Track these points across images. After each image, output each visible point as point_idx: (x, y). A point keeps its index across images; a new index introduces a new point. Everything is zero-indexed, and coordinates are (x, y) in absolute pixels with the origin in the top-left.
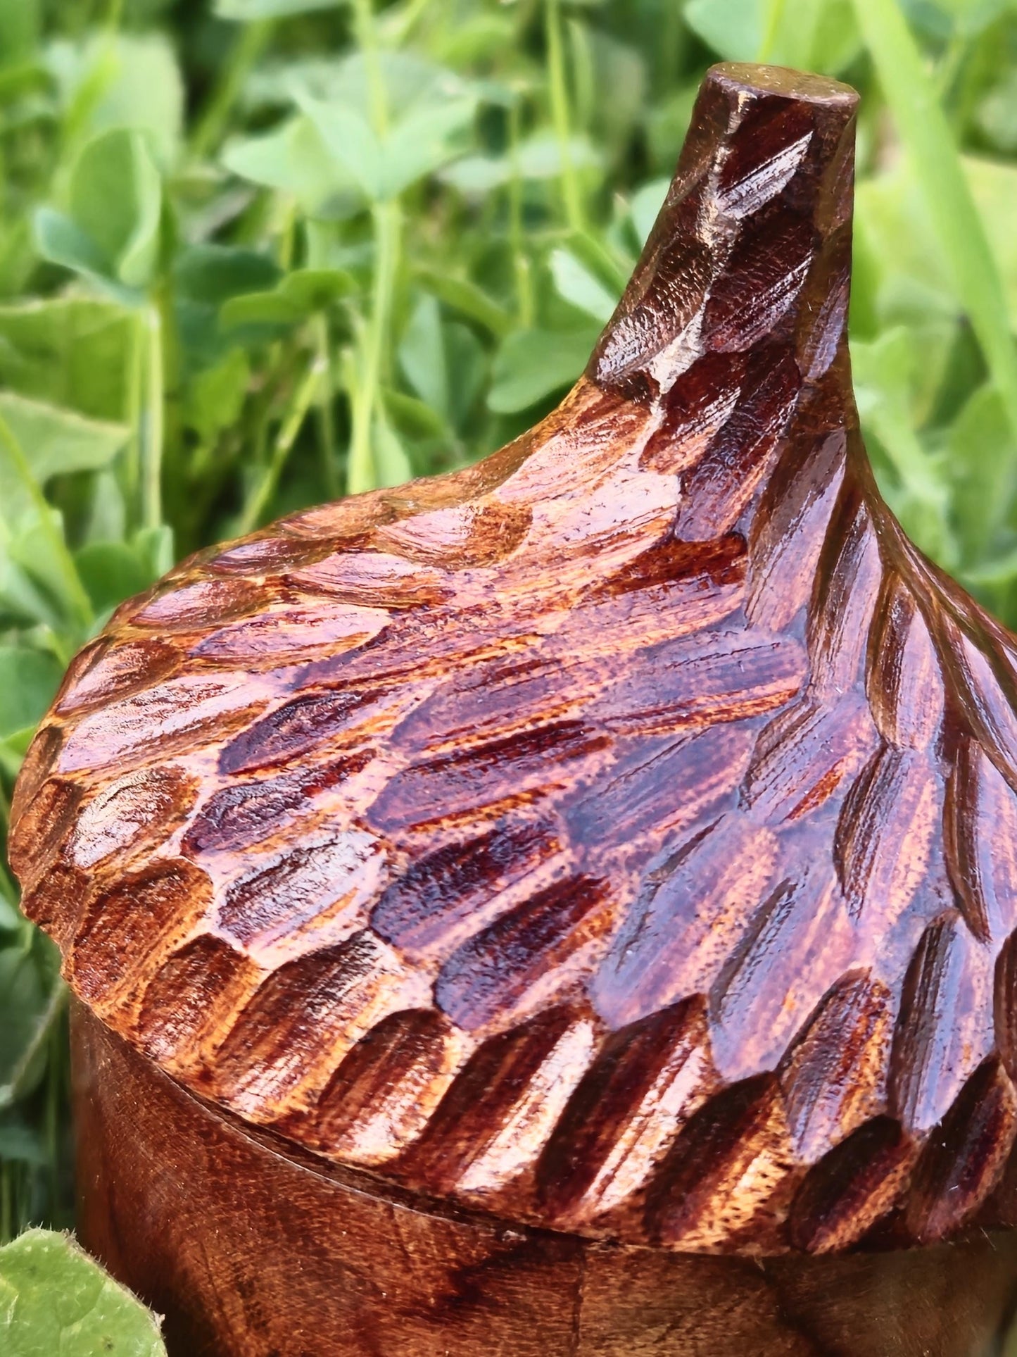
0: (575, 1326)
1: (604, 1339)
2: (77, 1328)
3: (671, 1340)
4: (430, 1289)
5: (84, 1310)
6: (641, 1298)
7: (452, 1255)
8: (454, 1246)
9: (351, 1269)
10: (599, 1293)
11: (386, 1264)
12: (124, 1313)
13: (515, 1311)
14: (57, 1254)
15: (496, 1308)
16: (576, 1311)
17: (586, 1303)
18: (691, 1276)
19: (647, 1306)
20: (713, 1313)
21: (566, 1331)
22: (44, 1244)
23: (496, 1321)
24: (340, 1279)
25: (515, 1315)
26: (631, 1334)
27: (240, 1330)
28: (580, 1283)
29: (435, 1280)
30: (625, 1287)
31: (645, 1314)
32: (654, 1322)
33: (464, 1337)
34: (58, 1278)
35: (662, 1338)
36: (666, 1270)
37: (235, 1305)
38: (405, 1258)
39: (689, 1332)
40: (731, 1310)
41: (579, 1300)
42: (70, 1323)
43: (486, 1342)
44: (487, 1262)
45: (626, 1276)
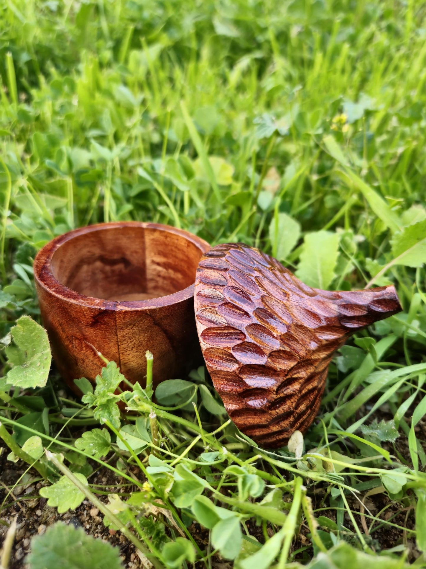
0: (116, 326)
1: (121, 328)
2: (33, 334)
3: (134, 328)
4: (90, 321)
5: (34, 331)
6: (128, 320)
7: (92, 314)
8: (92, 312)
9: (77, 318)
10: (120, 319)
11: (81, 316)
12: (41, 330)
13: (105, 324)
14: (28, 320)
15: (101, 323)
16: (116, 323)
17: (117, 322)
18: (135, 315)
19: (128, 322)
20: (141, 323)
21: (114, 327)
22: (25, 318)
23: (102, 326)
24: (74, 321)
25: (105, 325)
26: (127, 327)
27: (62, 333)
28: (116, 318)
29: (90, 319)
30: (124, 318)
31: (128, 323)
32: (130, 325)
33: (97, 329)
34: (29, 325)
35: (132, 328)
36: (131, 314)
37: (60, 328)
38: (84, 315)
39: (137, 326)
40: (144, 322)
41: (116, 321)
42: (32, 333)
43: (101, 330)
44: (99, 315)
45: (124, 316)
